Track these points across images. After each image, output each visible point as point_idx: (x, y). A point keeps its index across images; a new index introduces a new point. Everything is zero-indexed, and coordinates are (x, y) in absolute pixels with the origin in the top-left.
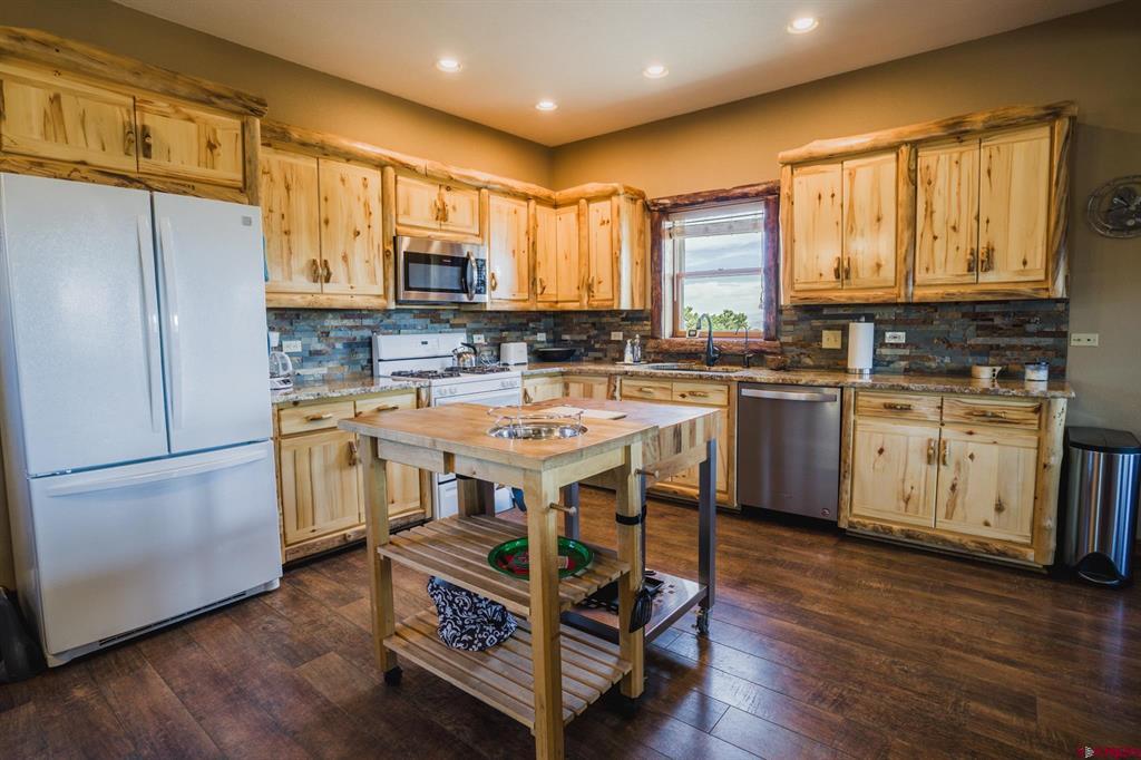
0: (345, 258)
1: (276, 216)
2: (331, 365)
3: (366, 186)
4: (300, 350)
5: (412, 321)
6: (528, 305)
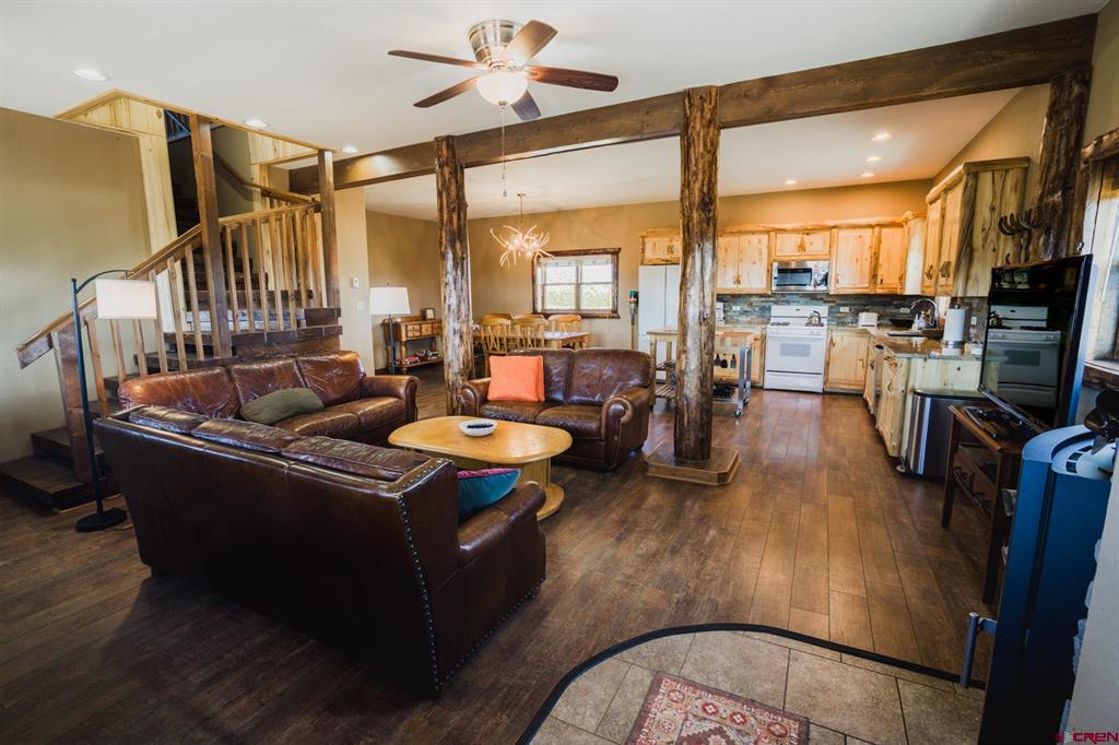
0: (748, 274)
2: (752, 317)
3: (760, 243)
4: (738, 309)
5: (797, 299)
6: (867, 291)
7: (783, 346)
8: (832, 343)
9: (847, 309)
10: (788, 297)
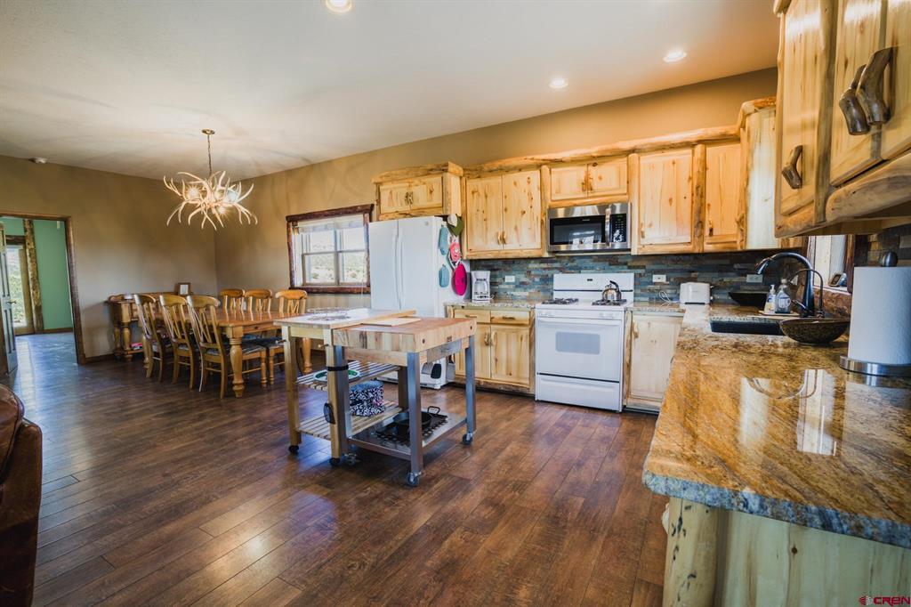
0: (516, 228)
1: (480, 213)
2: (532, 291)
3: (529, 183)
4: (514, 281)
5: (591, 264)
6: (689, 248)
7: (558, 335)
8: (633, 333)
9: (662, 278)
10: (577, 262)
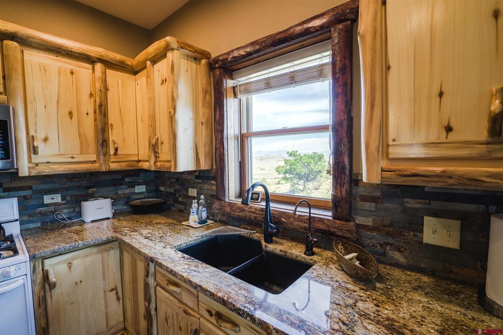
6: (95, 167)
